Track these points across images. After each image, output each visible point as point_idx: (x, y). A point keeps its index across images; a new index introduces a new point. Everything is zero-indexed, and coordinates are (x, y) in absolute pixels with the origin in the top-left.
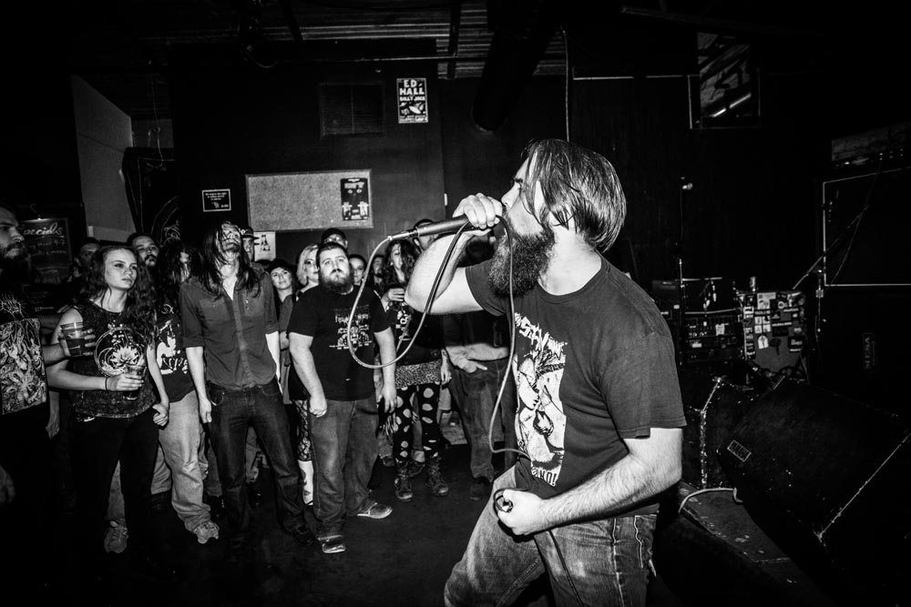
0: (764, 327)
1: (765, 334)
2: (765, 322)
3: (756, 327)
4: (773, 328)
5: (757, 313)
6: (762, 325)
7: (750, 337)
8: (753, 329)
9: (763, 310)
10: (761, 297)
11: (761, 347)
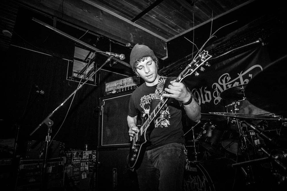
0: (85, 167)
1: (85, 171)
2: (86, 165)
3: (81, 168)
4: (89, 168)
5: (82, 161)
6: (84, 167)
7: (78, 173)
8: (80, 168)
9: (85, 159)
10: (85, 153)
11: (83, 178)
